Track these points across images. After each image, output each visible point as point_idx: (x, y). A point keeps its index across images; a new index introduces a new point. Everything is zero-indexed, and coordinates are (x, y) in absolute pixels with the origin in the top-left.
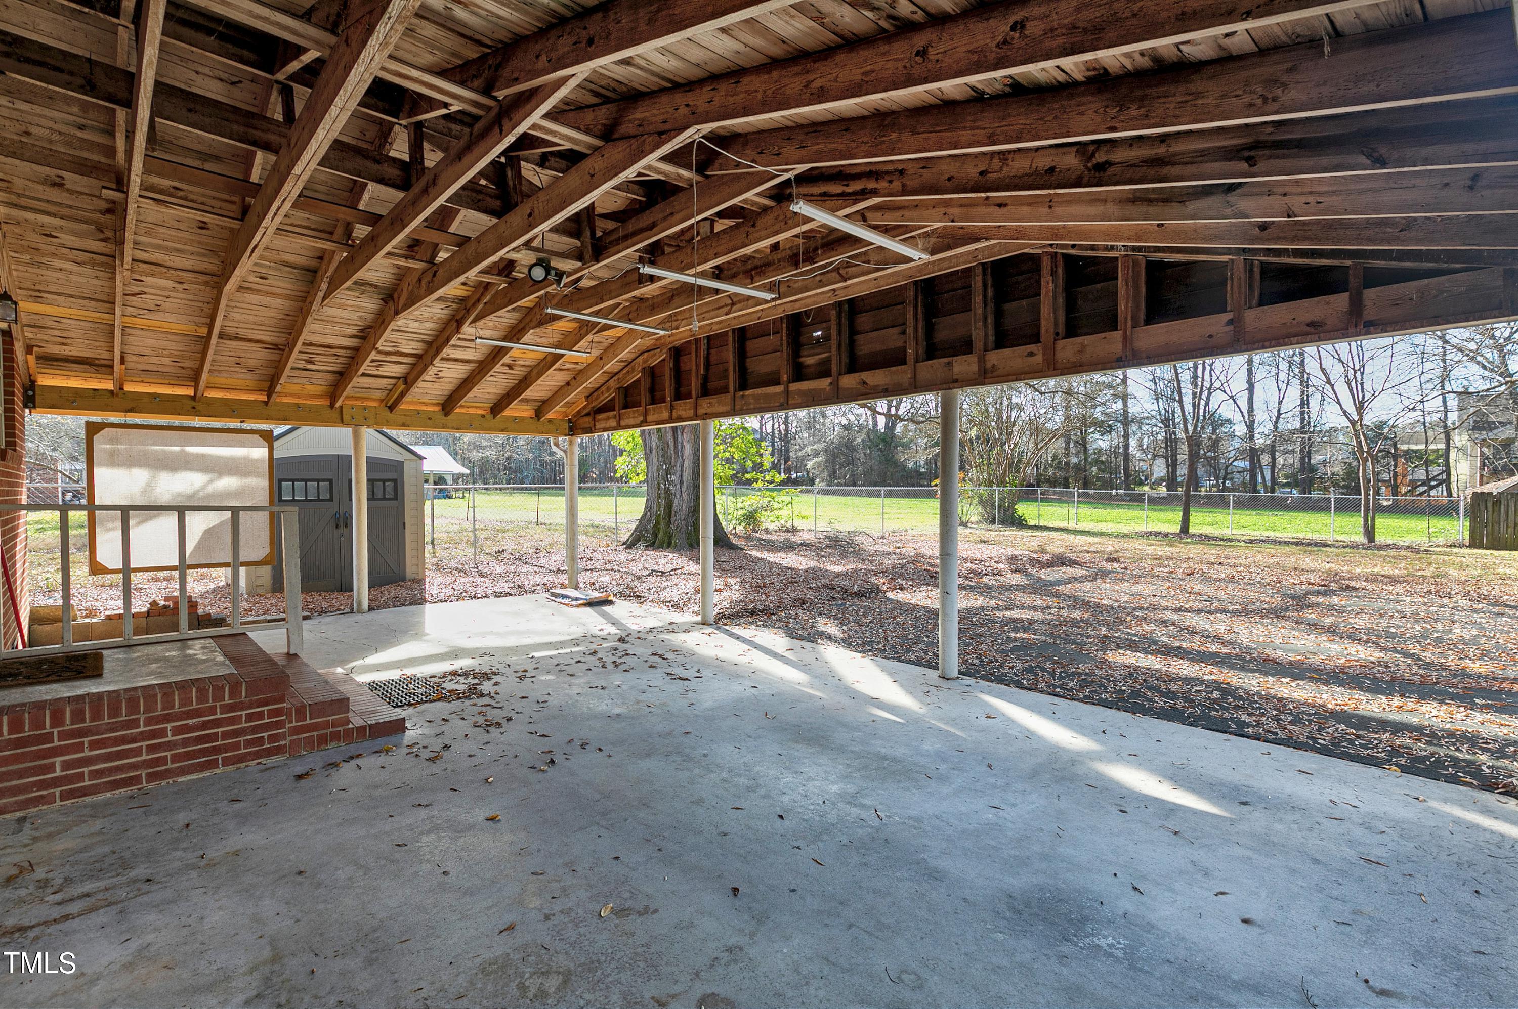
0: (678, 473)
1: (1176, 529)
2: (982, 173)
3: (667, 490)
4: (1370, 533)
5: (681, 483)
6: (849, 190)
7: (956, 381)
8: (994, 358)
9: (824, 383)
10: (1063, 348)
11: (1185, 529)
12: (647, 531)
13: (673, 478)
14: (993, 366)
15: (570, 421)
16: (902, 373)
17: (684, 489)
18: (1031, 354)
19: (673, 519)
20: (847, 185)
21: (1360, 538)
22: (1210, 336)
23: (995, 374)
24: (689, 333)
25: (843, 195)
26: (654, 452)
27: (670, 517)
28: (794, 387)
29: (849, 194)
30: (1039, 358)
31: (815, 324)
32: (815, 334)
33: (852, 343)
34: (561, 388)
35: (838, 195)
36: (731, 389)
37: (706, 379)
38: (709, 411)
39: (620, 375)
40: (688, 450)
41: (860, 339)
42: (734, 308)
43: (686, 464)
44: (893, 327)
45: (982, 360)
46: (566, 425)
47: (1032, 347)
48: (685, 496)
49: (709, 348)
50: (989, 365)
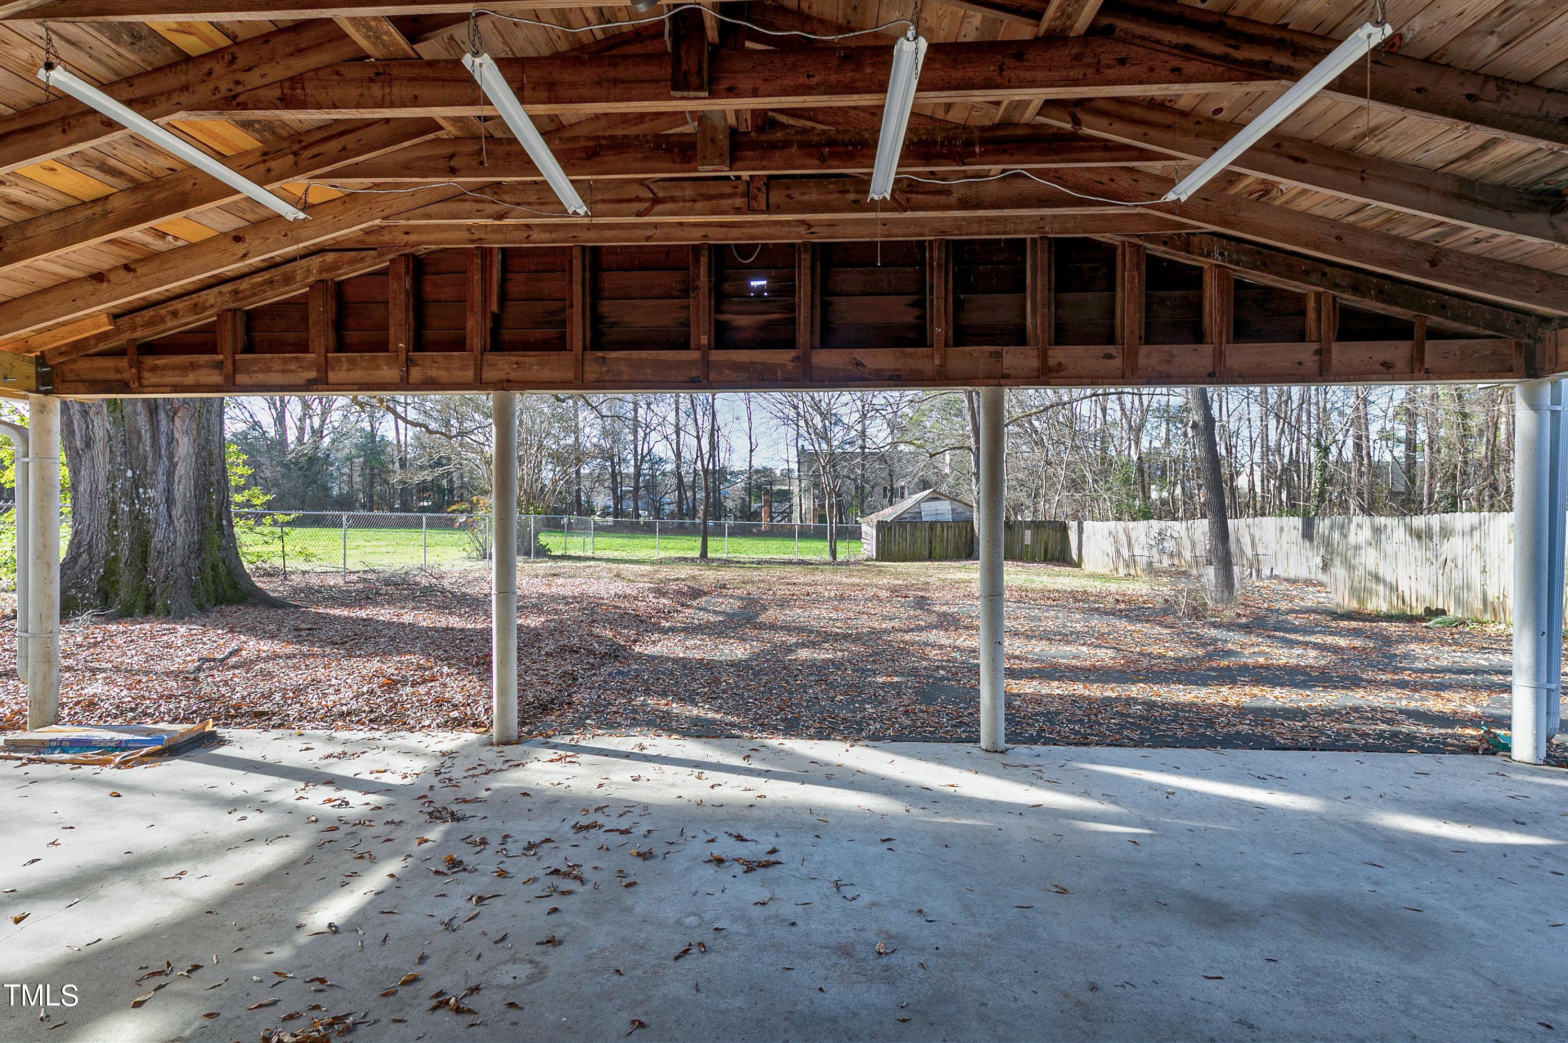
0: (161, 486)
1: (696, 554)
2: (1469, 97)
3: (137, 517)
4: (833, 553)
5: (170, 502)
6: (1241, 55)
7: (1006, 376)
8: (1059, 354)
9: (783, 357)
10: (1148, 355)
11: (704, 554)
12: (81, 588)
13: (151, 493)
14: (1060, 364)
15: (41, 360)
16: (916, 358)
17: (177, 511)
18: (1109, 356)
19: (152, 564)
20: (1236, 48)
21: (827, 557)
22: (1300, 363)
23: (1061, 374)
24: (466, 235)
25: (1224, 59)
26: (99, 446)
27: (145, 560)
28: (717, 355)
29: (1235, 61)
30: (1117, 362)
31: (757, 269)
32: (754, 284)
33: (826, 307)
34: (69, 283)
35: (1214, 57)
36: (578, 345)
37: (497, 321)
38: (514, 375)
39: (244, 285)
40: (184, 447)
41: (841, 304)
42: (659, 208)
43: (180, 470)
44: (897, 294)
45: (1044, 356)
46: (31, 370)
47: (1110, 349)
48: (180, 525)
49: (505, 269)
50: (1052, 362)
